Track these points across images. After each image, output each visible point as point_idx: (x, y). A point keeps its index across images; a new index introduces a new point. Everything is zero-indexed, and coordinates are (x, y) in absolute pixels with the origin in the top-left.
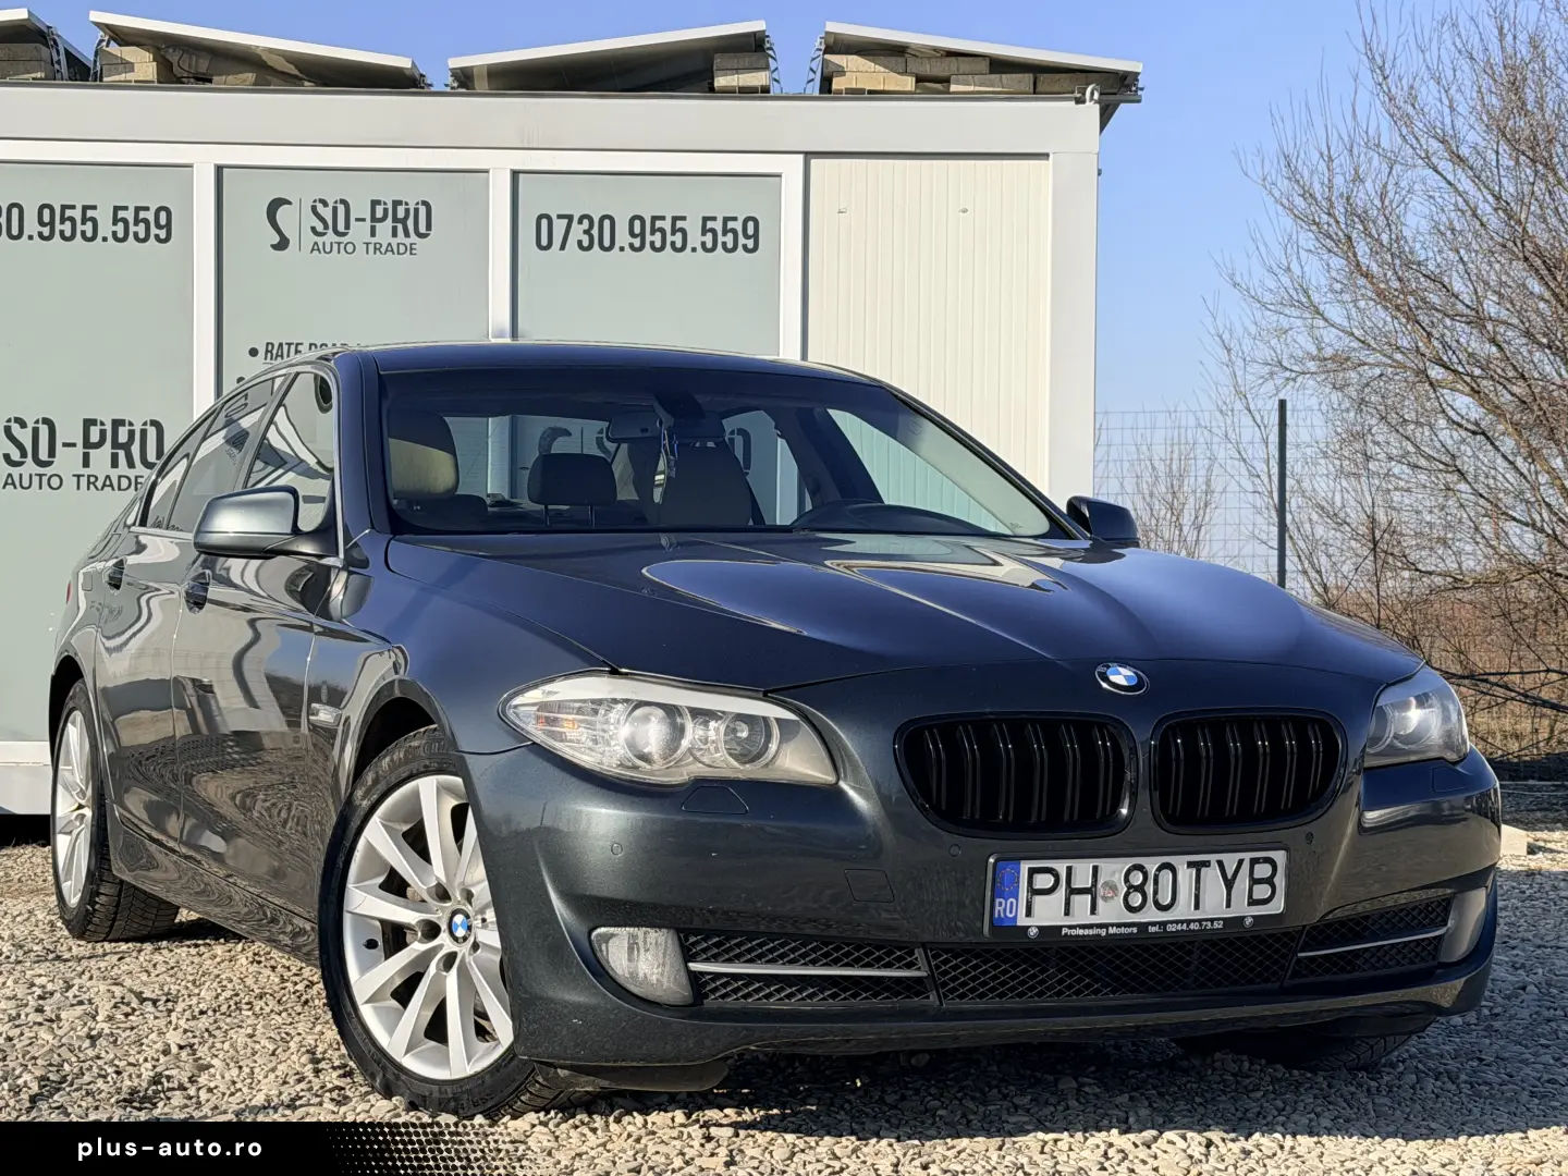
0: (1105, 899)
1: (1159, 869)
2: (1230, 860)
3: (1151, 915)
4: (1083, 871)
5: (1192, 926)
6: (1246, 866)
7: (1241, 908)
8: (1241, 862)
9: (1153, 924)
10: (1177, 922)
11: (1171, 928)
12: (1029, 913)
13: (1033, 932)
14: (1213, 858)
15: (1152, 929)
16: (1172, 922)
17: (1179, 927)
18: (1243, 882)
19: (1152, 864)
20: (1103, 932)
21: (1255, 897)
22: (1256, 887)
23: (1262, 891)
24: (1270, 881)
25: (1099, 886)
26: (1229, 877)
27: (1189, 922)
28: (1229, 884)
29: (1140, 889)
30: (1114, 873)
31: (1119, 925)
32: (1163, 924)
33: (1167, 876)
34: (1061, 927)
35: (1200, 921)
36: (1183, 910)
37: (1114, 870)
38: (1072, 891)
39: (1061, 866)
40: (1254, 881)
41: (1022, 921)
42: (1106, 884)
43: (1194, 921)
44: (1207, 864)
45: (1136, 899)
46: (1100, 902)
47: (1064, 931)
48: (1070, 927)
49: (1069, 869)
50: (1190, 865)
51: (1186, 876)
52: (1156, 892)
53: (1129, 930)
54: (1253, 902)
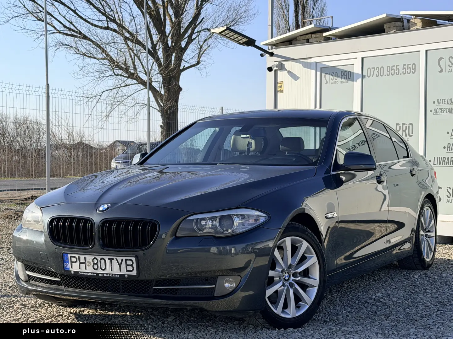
0: (88, 266)
1: (101, 259)
2: (120, 259)
3: (99, 271)
4: (82, 258)
5: (110, 275)
6: (124, 261)
7: (124, 272)
8: (122, 260)
9: (100, 274)
10: (106, 274)
11: (105, 275)
12: (72, 268)
13: (72, 272)
14: (115, 258)
15: (100, 275)
16: (105, 274)
17: (107, 275)
18: (124, 265)
19: (99, 258)
20: (88, 274)
21: (128, 269)
22: (128, 267)
23: (130, 268)
24: (132, 265)
25: (87, 262)
26: (120, 263)
27: (109, 274)
28: (120, 265)
29: (96, 264)
30: (90, 259)
31: (92, 273)
32: (103, 274)
33: (103, 261)
34: (78, 272)
35: (112, 274)
36: (108, 271)
37: (90, 258)
38: (80, 263)
39: (77, 256)
40: (127, 265)
41: (71, 269)
42: (88, 262)
43: (111, 274)
44: (113, 259)
45: (96, 267)
46: (87, 267)
47: (79, 273)
48: (81, 272)
49: (79, 257)
50: (109, 259)
51: (108, 262)
52: (101, 265)
53: (94, 275)
54: (127, 271)
